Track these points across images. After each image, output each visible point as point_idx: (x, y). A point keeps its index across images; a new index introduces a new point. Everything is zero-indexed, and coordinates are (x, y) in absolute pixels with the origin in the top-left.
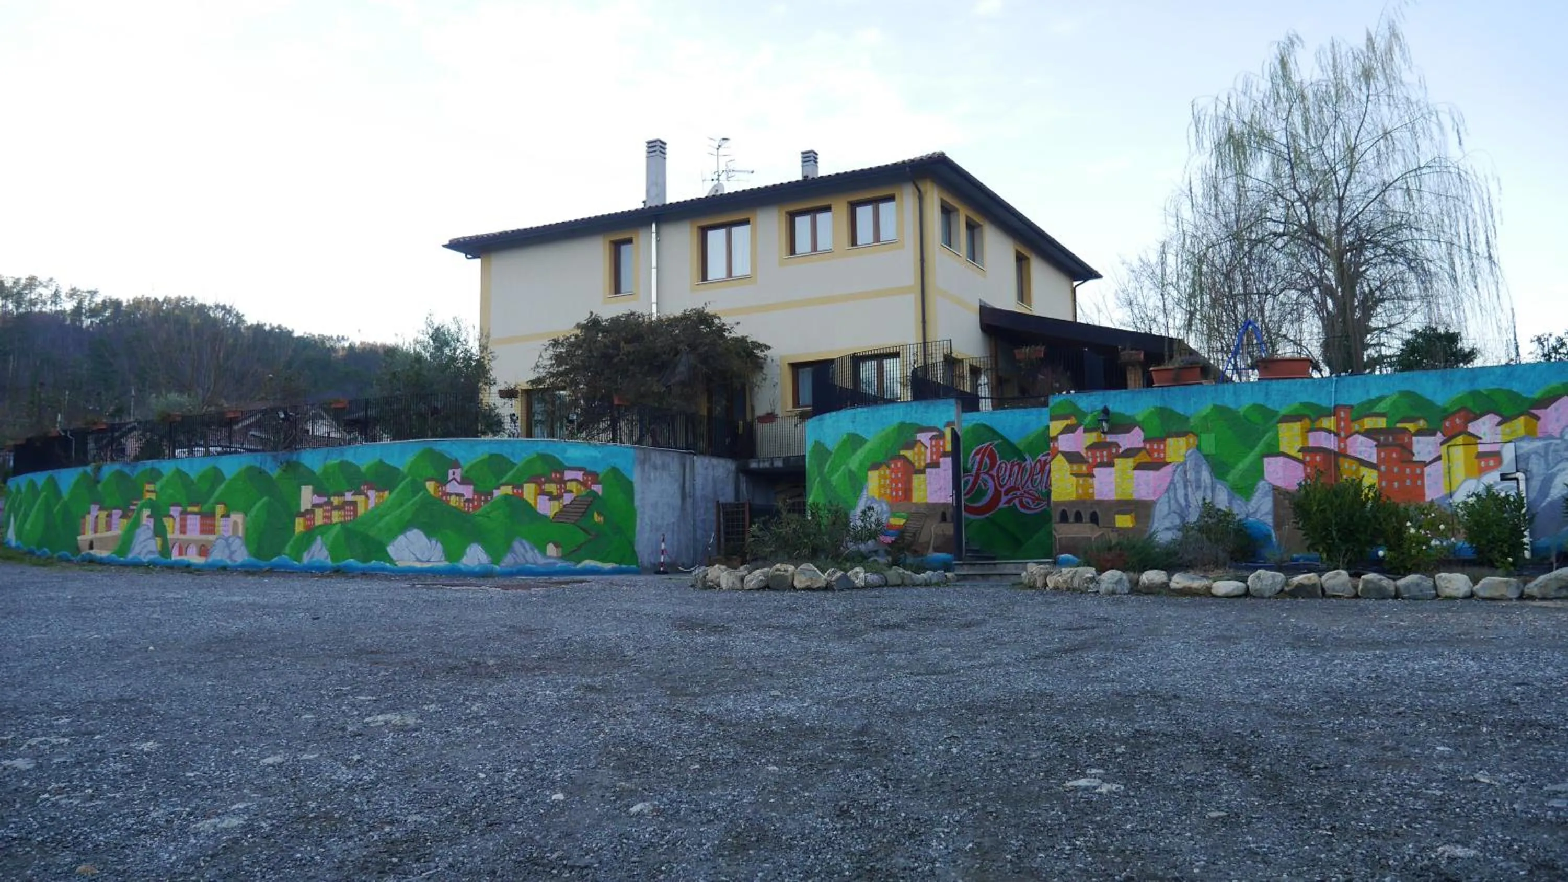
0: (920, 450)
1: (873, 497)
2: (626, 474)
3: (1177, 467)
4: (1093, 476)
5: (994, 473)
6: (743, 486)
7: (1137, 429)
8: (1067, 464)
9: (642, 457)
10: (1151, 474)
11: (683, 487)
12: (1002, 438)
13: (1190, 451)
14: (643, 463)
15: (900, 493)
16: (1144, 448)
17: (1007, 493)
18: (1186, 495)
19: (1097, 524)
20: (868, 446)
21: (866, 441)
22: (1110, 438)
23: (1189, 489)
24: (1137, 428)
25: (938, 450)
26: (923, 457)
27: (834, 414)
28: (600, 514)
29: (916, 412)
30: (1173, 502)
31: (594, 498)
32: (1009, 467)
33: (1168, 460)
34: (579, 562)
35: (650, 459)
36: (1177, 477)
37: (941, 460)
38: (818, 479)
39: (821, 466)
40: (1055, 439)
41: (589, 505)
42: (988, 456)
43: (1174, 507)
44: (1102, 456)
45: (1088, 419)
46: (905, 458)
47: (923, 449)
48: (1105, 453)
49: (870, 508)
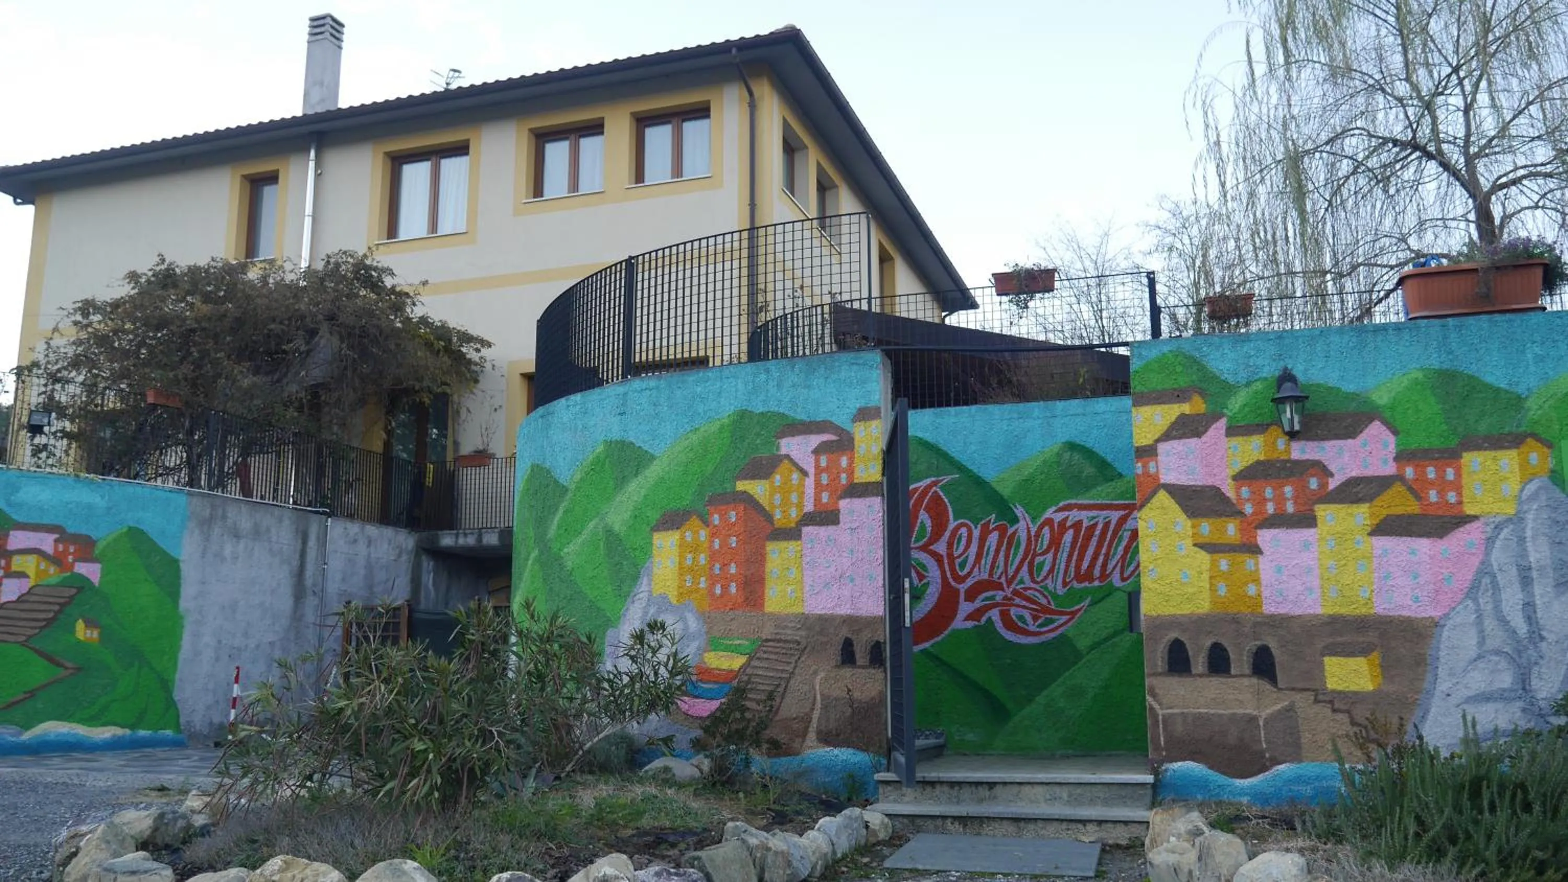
0: (787, 481)
1: (664, 597)
2: (164, 545)
3: (1498, 527)
4: (1254, 550)
5: (941, 547)
6: (428, 579)
7: (1376, 428)
8: (1181, 517)
9: (207, 512)
10: (1423, 545)
11: (300, 574)
12: (960, 467)
13: (1532, 487)
14: (206, 524)
15: (733, 589)
16: (1400, 478)
17: (971, 595)
18: (1529, 607)
19: (1273, 680)
20: (653, 472)
21: (652, 458)
22: (1300, 451)
23: (1537, 590)
24: (1377, 423)
25: (835, 479)
26: (794, 498)
27: (577, 398)
28: (89, 624)
29: (779, 386)
30: (1490, 624)
31: (80, 590)
32: (976, 533)
33: (1469, 510)
34: (27, 727)
35: (224, 517)
36: (1498, 556)
37: (844, 504)
38: (535, 554)
39: (541, 522)
40: (1147, 452)
41: (62, 605)
42: (928, 510)
43: (1496, 637)
44: (1280, 500)
45: (1236, 403)
46: (748, 500)
47: (796, 476)
48: (1288, 490)
49: (655, 626)
